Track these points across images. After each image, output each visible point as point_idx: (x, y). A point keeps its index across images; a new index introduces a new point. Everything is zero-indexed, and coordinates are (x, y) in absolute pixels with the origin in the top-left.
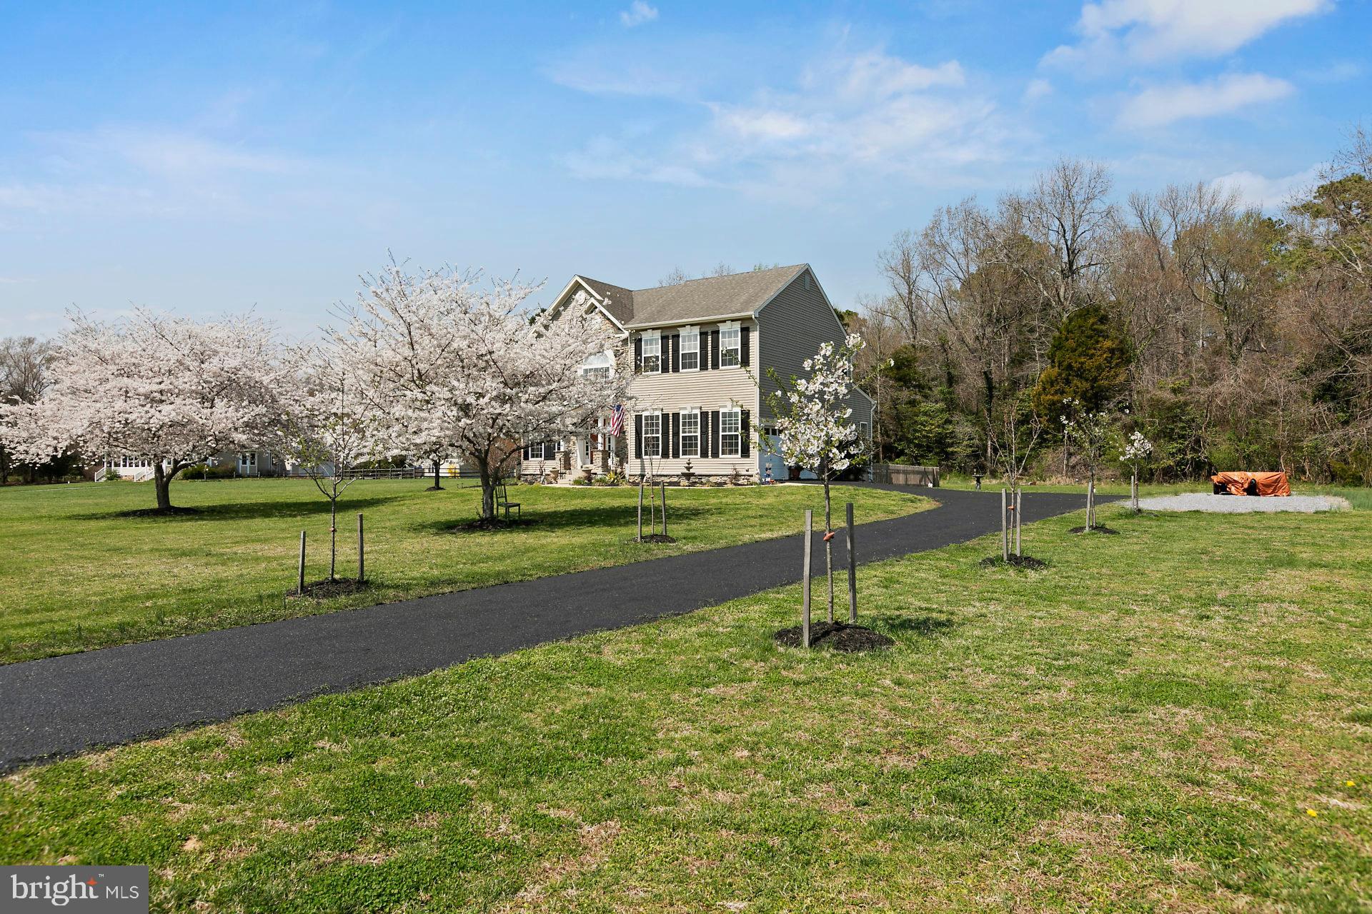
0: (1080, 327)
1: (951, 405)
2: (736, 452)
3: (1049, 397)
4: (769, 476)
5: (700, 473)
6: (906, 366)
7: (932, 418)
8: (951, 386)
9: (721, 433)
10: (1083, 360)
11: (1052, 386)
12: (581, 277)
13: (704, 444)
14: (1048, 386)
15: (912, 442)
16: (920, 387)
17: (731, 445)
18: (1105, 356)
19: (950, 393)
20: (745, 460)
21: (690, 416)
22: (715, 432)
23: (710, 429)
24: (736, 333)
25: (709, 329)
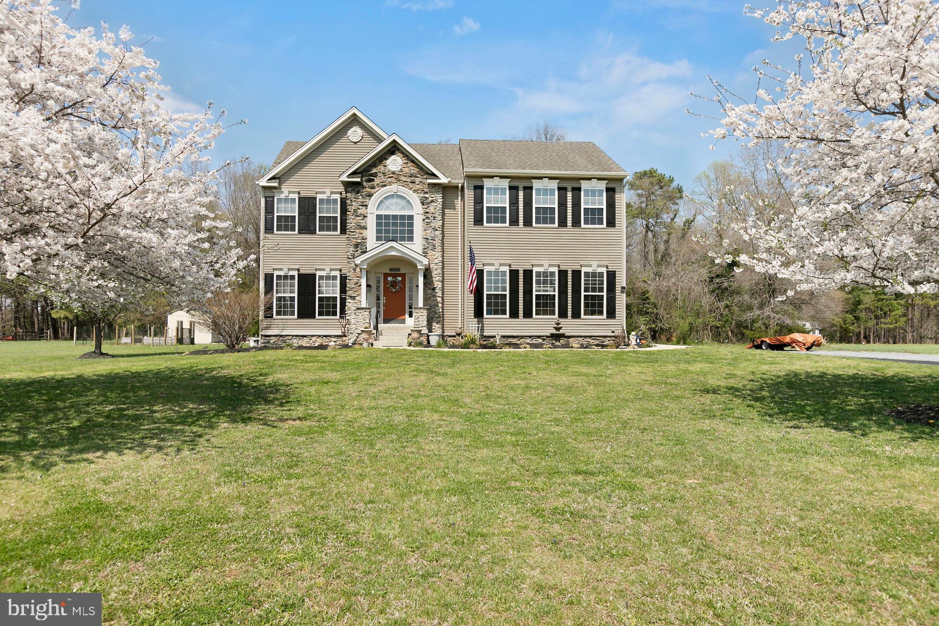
2: (601, 313)
5: (570, 334)
9: (583, 293)
13: (563, 303)
17: (594, 306)
20: (611, 321)
21: (545, 274)
22: (576, 291)
23: (570, 288)
24: (601, 192)
25: (569, 185)
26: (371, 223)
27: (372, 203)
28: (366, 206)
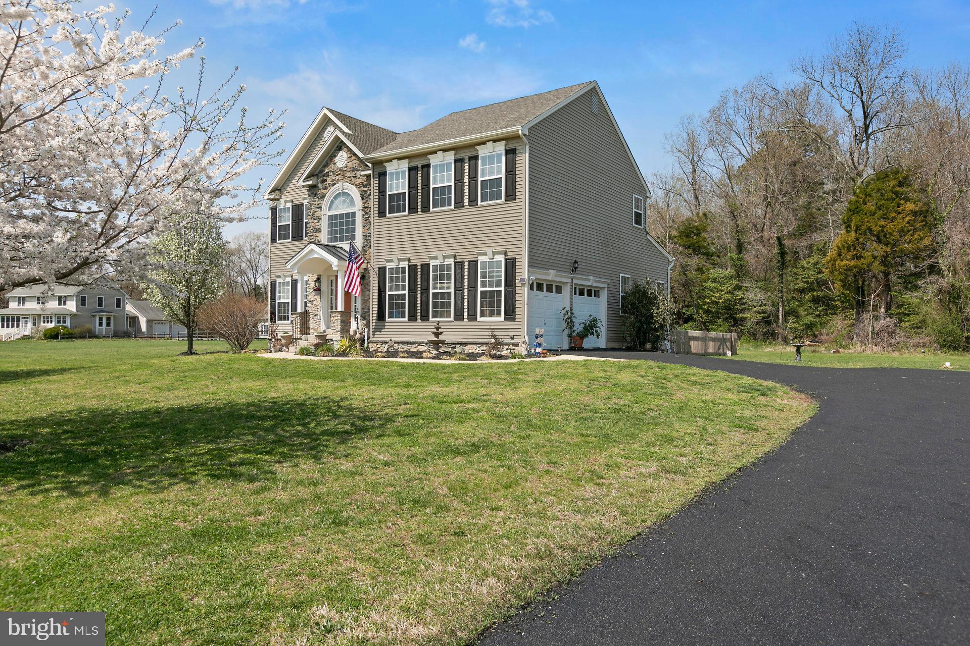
0: (879, 190)
1: (741, 272)
2: (498, 313)
3: (845, 262)
4: (540, 345)
5: (453, 340)
6: (696, 234)
7: (722, 284)
8: (740, 252)
9: (480, 289)
10: (884, 223)
11: (849, 250)
12: (332, 111)
13: (459, 302)
14: (844, 251)
15: (701, 308)
16: (708, 255)
17: (491, 304)
18: (908, 218)
19: (739, 259)
20: (510, 324)
21: (442, 267)
22: (473, 287)
23: (466, 284)
24: (499, 156)
25: (466, 155)
26: (324, 224)
27: (325, 203)
28: (321, 208)
